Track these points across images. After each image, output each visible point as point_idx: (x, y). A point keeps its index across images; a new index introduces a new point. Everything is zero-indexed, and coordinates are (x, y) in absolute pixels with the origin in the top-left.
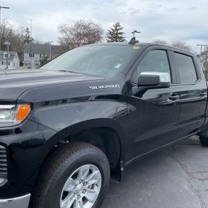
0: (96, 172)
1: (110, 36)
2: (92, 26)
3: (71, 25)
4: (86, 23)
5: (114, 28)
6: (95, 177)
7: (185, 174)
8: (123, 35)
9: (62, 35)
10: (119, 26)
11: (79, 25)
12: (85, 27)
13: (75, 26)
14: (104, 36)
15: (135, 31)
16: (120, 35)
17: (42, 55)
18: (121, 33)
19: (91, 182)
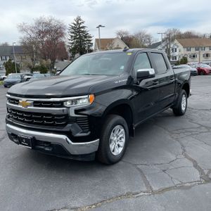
0: (122, 130)
1: (73, 31)
2: (53, 23)
3: (31, 23)
4: (47, 20)
5: (75, 23)
6: (122, 133)
7: (167, 132)
8: (86, 29)
9: (23, 35)
10: (80, 19)
11: (39, 23)
12: (47, 24)
13: (36, 24)
14: (66, 31)
15: (100, 26)
16: (82, 30)
17: (4, 58)
18: (83, 27)
19: (120, 136)
